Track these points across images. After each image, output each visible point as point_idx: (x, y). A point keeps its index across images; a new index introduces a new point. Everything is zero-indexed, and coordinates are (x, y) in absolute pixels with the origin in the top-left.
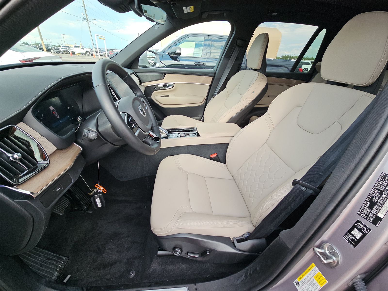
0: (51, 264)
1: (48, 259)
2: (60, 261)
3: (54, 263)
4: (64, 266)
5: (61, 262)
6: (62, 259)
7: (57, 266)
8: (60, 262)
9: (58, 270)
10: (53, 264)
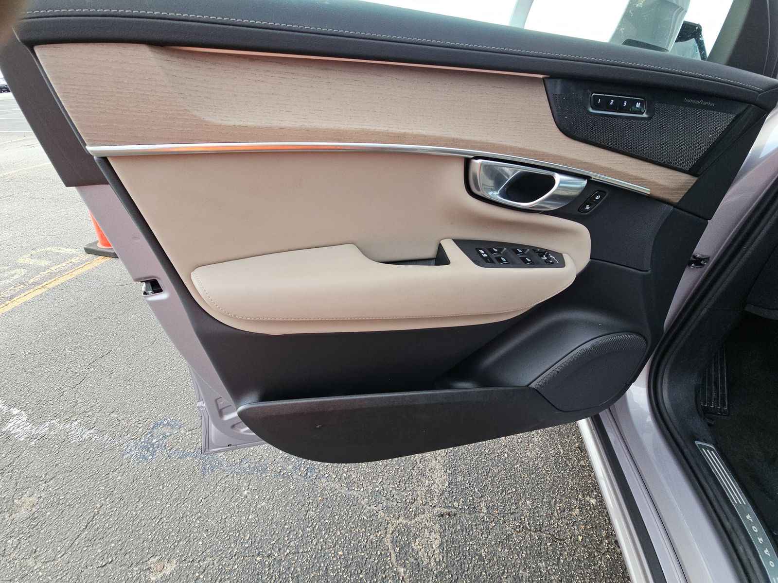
0: (710, 390)
1: (716, 384)
2: (720, 404)
3: (714, 395)
4: (714, 412)
5: (718, 406)
6: (723, 405)
7: (710, 400)
8: (718, 403)
9: (706, 406)
10: (711, 394)
